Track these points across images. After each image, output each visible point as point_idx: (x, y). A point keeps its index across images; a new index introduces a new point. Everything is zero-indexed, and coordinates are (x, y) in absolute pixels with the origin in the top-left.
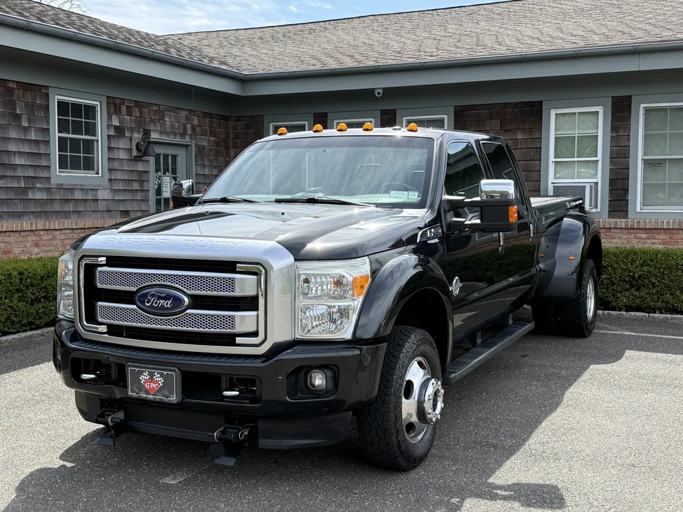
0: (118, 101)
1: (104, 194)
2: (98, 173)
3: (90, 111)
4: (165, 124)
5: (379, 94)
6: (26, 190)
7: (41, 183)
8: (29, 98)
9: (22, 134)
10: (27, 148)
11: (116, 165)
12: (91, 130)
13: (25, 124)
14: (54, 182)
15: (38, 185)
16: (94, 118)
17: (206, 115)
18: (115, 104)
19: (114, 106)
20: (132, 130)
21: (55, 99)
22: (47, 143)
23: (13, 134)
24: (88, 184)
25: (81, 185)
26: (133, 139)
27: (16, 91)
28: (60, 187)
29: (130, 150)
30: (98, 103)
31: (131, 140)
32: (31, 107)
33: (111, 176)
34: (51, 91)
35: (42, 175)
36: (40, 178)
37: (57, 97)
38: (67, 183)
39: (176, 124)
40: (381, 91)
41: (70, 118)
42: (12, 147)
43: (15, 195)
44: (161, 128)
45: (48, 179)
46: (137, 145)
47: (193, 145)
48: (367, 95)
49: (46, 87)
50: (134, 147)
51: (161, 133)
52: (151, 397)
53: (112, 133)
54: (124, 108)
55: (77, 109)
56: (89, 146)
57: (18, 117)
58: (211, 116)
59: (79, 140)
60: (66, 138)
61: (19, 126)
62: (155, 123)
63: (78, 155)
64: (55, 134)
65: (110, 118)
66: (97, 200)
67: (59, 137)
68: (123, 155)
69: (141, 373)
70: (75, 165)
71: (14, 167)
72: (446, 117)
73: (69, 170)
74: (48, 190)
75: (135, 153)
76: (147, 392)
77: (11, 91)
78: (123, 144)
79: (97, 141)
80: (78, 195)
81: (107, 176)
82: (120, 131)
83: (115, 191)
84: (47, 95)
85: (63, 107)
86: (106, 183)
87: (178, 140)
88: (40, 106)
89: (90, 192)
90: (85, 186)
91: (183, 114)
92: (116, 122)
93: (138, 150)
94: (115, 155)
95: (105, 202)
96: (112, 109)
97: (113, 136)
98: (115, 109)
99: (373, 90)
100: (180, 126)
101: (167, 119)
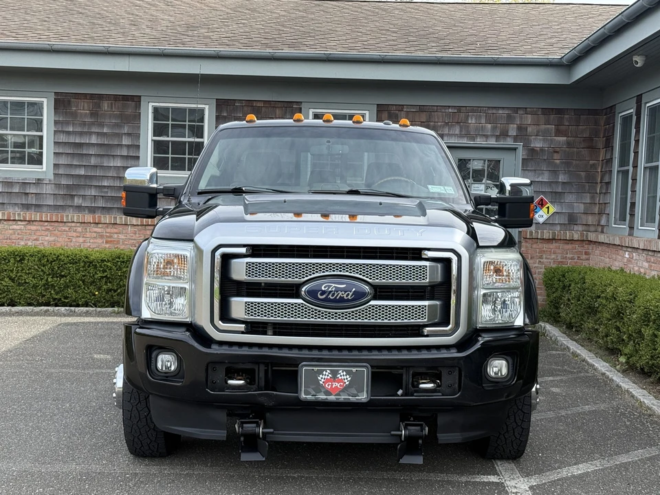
0: (394, 108)
4: (468, 127)
5: (637, 63)
8: (279, 113)
18: (390, 112)
34: (304, 106)
37: (311, 111)
39: (489, 126)
44: (461, 131)
47: (521, 148)
49: (299, 103)
51: (461, 136)
52: (332, 398)
54: (403, 115)
62: (450, 126)
69: (321, 372)
76: (328, 393)
84: (299, 107)
87: (492, 142)
91: (503, 113)
96: (385, 116)
100: (494, 128)
101: (472, 121)
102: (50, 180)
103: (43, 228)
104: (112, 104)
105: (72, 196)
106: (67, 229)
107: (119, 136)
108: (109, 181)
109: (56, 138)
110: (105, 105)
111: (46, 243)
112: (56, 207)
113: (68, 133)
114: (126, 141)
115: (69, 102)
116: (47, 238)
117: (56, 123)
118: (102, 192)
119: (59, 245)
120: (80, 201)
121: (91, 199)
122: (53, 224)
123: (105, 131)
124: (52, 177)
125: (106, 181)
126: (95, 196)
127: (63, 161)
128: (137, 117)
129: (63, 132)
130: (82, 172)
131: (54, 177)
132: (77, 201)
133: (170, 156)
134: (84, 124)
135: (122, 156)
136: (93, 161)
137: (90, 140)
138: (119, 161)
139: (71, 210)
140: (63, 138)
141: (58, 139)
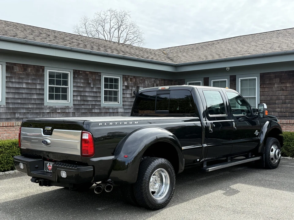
0: (127, 76)
1: (121, 110)
2: (119, 103)
3: (116, 80)
4: (145, 84)
5: (228, 69)
6: (92, 109)
7: (97, 106)
8: (94, 77)
9: (91, 89)
10: (92, 95)
11: (126, 99)
12: (116, 87)
13: (92, 86)
14: (102, 106)
15: (96, 107)
16: (118, 83)
17: (162, 80)
18: (126, 78)
19: (125, 78)
20: (132, 87)
21: (103, 77)
22: (100, 92)
23: (88, 90)
24: (115, 106)
25: (112, 107)
26: (133, 90)
27: (89, 75)
28: (104, 108)
29: (131, 94)
30: (119, 78)
31: (132, 90)
32: (94, 80)
33: (123, 103)
34: (102, 74)
35: (98, 104)
36: (97, 105)
37: (104, 76)
38: (107, 106)
39: (150, 84)
40: (229, 68)
41: (109, 83)
42: (87, 94)
43: (88, 111)
45: (100, 105)
46: (134, 92)
48: (223, 70)
49: (100, 73)
50: (133, 93)
51: (144, 87)
53: (124, 88)
54: (129, 79)
55: (111, 80)
56: (116, 93)
57: (89, 84)
58: (164, 80)
59: (112, 91)
60: (107, 91)
61: (90, 87)
62: (141, 84)
63: (111, 96)
64: (103, 89)
65: (124, 83)
66: (118, 112)
67: (104, 90)
68: (128, 96)
70: (110, 100)
71: (88, 101)
72: (256, 78)
73: (108, 102)
74: (100, 109)
75: (133, 95)
77: (87, 75)
78: (129, 92)
79: (119, 91)
80: (111, 111)
81: (122, 103)
82: (127, 87)
83: (125, 109)
84: (101, 75)
85: (106, 80)
86: (122, 106)
88: (98, 79)
89: (115, 109)
90: (114, 107)
91: (153, 80)
92: (126, 84)
93: (134, 94)
94: (125, 96)
95: (121, 113)
96: (125, 79)
97: (125, 89)
98: (126, 80)
99: (226, 68)
100: (151, 84)
101: (146, 82)
102: (4, 106)
103: (3, 130)
104: (32, 69)
105: (15, 113)
106: (14, 129)
107: (35, 84)
108: (31, 105)
109: (7, 85)
110: (29, 70)
111: (4, 137)
112: (7, 119)
113: (12, 82)
114: (38, 87)
115: (13, 67)
116: (5, 135)
117: (7, 77)
118: (28, 110)
119: (10, 137)
120: (18, 115)
121: (23, 114)
122: (8, 127)
123: (29, 82)
124: (5, 104)
125: (30, 105)
126: (25, 113)
127: (11, 96)
128: (43, 76)
129: (10, 82)
130: (19, 101)
131: (6, 104)
132: (17, 116)
133: (61, 94)
134: (19, 78)
135: (37, 94)
136: (24, 96)
137: (22, 86)
138: (35, 96)
139: (14, 120)
140: (11, 85)
141: (8, 85)
